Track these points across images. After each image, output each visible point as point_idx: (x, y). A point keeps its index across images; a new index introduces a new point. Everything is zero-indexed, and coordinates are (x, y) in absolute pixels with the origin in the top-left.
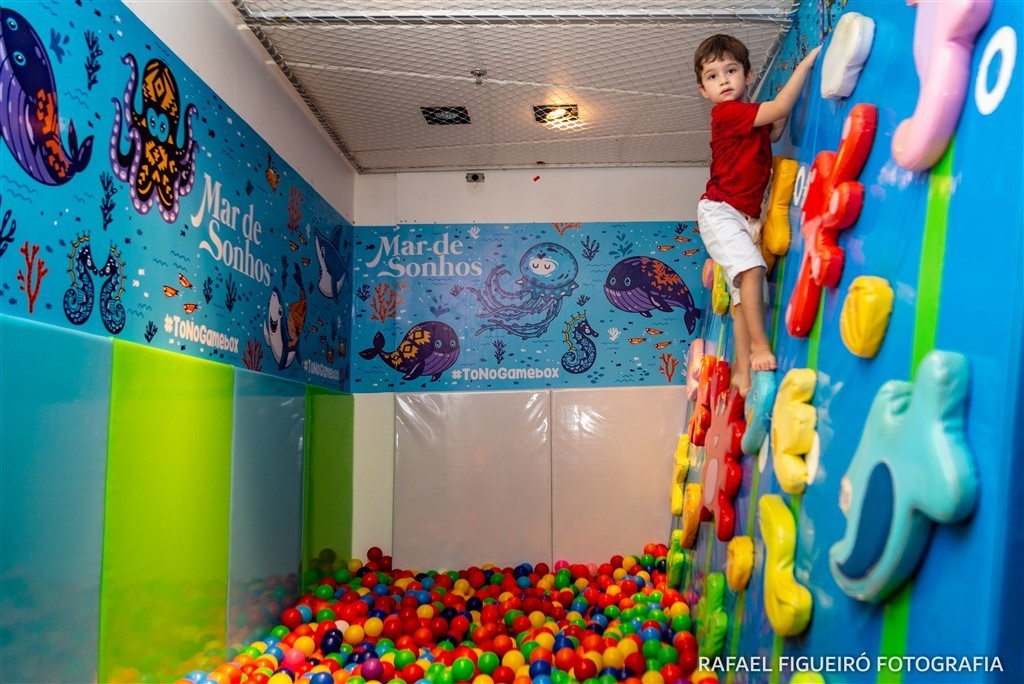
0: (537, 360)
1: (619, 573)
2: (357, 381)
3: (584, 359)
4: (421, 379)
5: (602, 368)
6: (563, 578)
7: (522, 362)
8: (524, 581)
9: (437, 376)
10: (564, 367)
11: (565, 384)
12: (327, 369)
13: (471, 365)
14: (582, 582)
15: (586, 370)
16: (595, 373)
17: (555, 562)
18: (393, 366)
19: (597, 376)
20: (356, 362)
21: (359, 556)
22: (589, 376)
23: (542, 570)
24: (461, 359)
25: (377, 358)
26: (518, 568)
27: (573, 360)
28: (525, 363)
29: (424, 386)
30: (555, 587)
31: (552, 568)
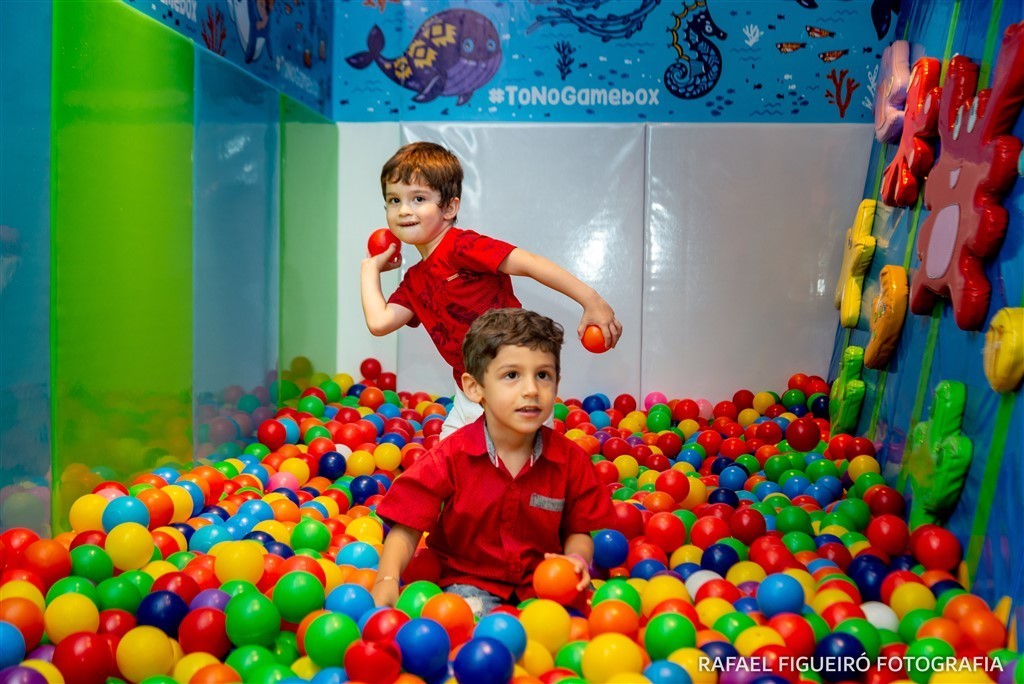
0: (624, 76)
1: (748, 416)
2: (344, 102)
3: (701, 76)
4: (441, 102)
5: (731, 91)
6: (660, 415)
7: (601, 78)
8: (598, 417)
9: (466, 97)
10: (669, 87)
11: (671, 115)
12: (304, 76)
13: (521, 82)
14: (688, 426)
15: (703, 93)
16: (719, 98)
17: (644, 396)
18: (397, 81)
19: (722, 103)
20: (341, 72)
21: (348, 371)
22: (709, 104)
23: (626, 405)
24: (502, 72)
25: (373, 68)
26: (588, 400)
27: (684, 75)
28: (606, 80)
29: (445, 112)
30: (648, 428)
31: (641, 404)
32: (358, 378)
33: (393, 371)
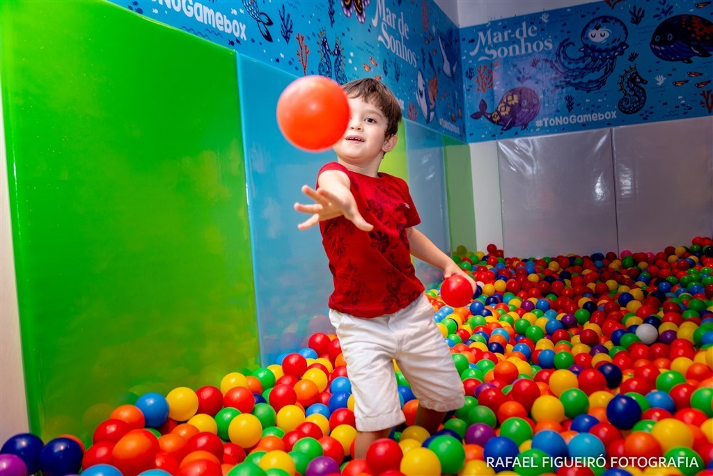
0: (599, 107)
1: (673, 259)
2: (471, 135)
3: (636, 102)
4: (514, 129)
5: (652, 108)
6: (628, 261)
7: (588, 109)
8: (598, 263)
9: (525, 126)
10: (621, 110)
11: (623, 122)
12: (452, 125)
13: (550, 116)
14: (643, 265)
15: (638, 110)
16: (646, 112)
17: (620, 252)
18: (494, 122)
19: (647, 114)
20: (469, 122)
21: (482, 249)
22: (641, 115)
23: (612, 257)
25: (483, 118)
26: (593, 256)
27: (627, 104)
28: (592, 109)
29: (516, 133)
30: (623, 267)
31: (619, 256)
32: (486, 253)
33: (502, 249)
